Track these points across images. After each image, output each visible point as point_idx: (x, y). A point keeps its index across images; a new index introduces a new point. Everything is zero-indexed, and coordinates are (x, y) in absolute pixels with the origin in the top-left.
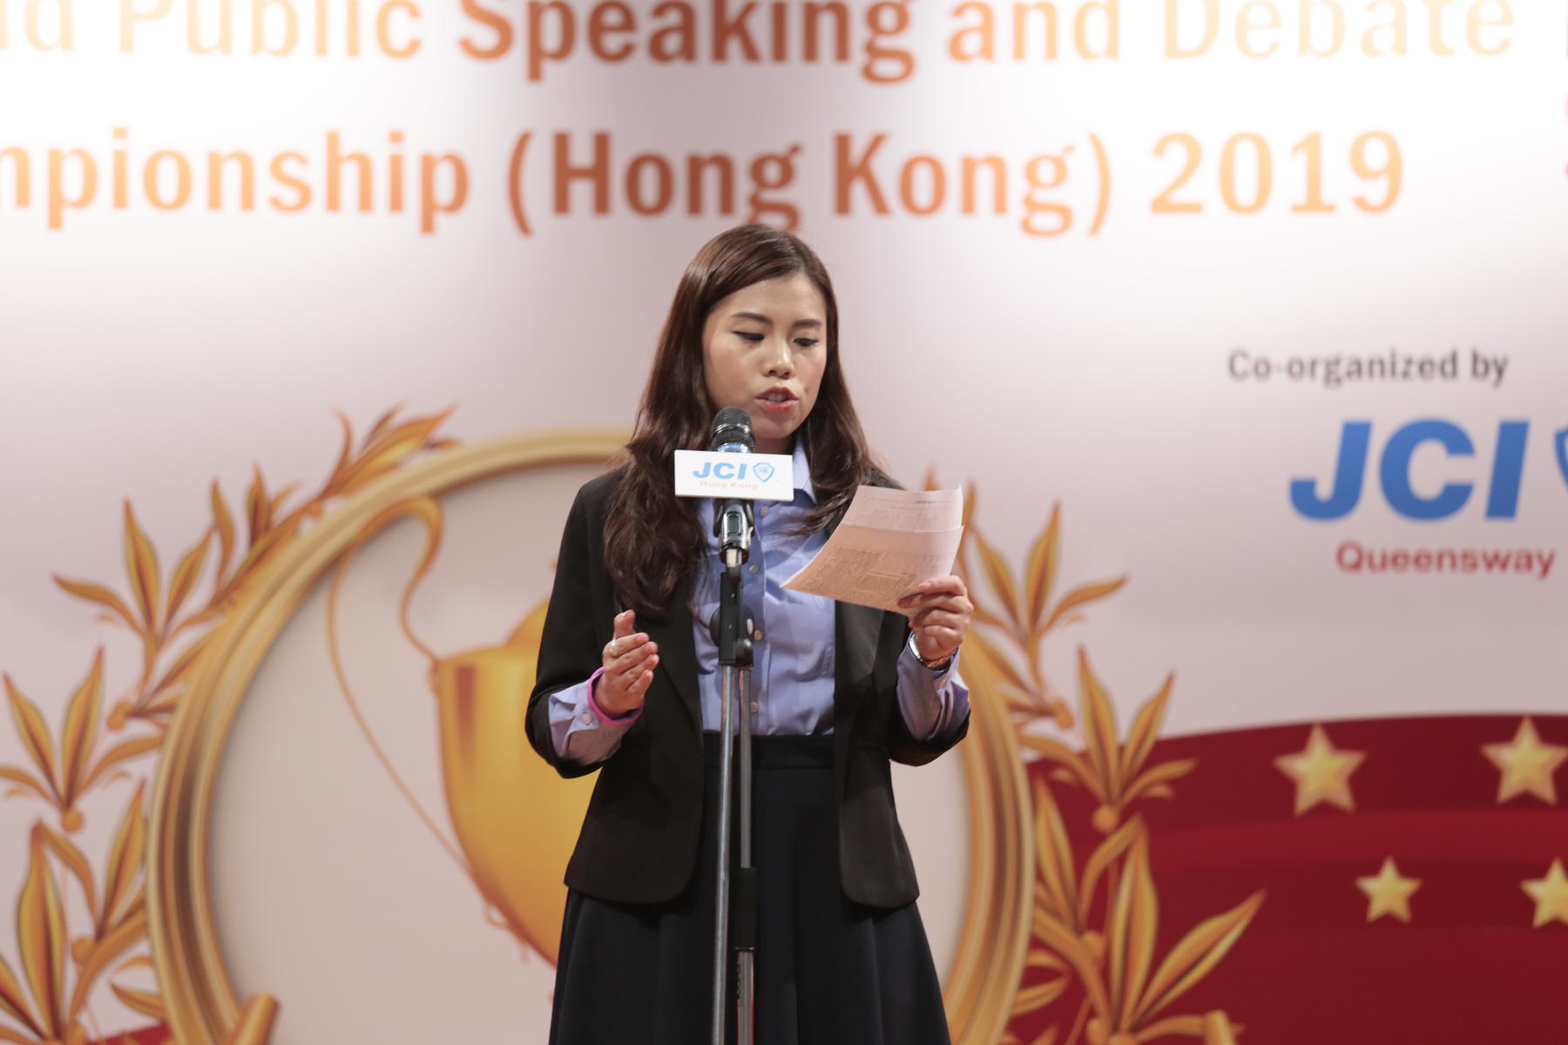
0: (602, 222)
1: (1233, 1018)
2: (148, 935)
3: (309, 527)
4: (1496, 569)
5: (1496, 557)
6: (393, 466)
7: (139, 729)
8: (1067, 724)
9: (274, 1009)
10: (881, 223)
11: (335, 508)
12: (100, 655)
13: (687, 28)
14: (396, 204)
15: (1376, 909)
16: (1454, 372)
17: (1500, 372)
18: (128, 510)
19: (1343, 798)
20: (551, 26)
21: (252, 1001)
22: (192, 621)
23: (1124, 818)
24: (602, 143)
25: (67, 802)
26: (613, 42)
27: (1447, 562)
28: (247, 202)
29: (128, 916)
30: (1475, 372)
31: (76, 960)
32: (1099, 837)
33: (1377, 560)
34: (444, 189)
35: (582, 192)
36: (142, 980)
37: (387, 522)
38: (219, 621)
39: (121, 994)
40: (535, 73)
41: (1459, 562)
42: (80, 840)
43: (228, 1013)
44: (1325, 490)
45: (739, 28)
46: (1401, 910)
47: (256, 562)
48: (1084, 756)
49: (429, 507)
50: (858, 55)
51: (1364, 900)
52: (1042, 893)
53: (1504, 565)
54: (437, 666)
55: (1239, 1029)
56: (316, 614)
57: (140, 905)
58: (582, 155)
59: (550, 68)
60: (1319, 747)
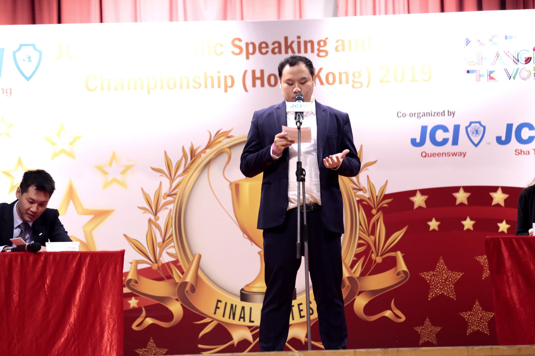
0: (263, 88)
1: (402, 253)
2: (173, 241)
3: (203, 155)
4: (454, 155)
5: (454, 153)
6: (220, 142)
7: (169, 199)
8: (366, 192)
9: (200, 256)
10: (322, 86)
11: (208, 151)
12: (161, 183)
13: (280, 47)
14: (219, 86)
15: (431, 229)
16: (444, 115)
17: (454, 115)
18: (165, 152)
19: (424, 206)
20: (251, 47)
21: (196, 254)
22: (179, 176)
23: (378, 211)
24: (262, 72)
25: (155, 214)
26: (264, 51)
27: (444, 155)
28: (188, 87)
29: (169, 238)
30: (448, 115)
31: (159, 247)
32: (373, 215)
33: (430, 155)
34: (229, 83)
35: (258, 82)
36: (172, 251)
37: (220, 153)
38: (185, 175)
39: (168, 253)
40: (248, 58)
41: (447, 155)
42: (158, 222)
43: (191, 258)
44: (418, 141)
45: (291, 47)
46: (437, 229)
47: (192, 163)
48: (369, 198)
49: (228, 150)
50: (316, 52)
51: (429, 226)
52: (361, 227)
53: (456, 155)
54: (231, 184)
55: (403, 255)
56: (205, 173)
57: (171, 235)
58: (258, 75)
59: (250, 56)
60: (418, 194)
